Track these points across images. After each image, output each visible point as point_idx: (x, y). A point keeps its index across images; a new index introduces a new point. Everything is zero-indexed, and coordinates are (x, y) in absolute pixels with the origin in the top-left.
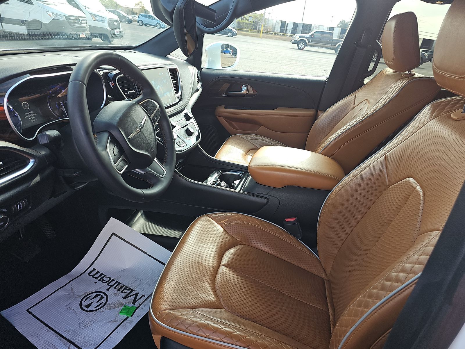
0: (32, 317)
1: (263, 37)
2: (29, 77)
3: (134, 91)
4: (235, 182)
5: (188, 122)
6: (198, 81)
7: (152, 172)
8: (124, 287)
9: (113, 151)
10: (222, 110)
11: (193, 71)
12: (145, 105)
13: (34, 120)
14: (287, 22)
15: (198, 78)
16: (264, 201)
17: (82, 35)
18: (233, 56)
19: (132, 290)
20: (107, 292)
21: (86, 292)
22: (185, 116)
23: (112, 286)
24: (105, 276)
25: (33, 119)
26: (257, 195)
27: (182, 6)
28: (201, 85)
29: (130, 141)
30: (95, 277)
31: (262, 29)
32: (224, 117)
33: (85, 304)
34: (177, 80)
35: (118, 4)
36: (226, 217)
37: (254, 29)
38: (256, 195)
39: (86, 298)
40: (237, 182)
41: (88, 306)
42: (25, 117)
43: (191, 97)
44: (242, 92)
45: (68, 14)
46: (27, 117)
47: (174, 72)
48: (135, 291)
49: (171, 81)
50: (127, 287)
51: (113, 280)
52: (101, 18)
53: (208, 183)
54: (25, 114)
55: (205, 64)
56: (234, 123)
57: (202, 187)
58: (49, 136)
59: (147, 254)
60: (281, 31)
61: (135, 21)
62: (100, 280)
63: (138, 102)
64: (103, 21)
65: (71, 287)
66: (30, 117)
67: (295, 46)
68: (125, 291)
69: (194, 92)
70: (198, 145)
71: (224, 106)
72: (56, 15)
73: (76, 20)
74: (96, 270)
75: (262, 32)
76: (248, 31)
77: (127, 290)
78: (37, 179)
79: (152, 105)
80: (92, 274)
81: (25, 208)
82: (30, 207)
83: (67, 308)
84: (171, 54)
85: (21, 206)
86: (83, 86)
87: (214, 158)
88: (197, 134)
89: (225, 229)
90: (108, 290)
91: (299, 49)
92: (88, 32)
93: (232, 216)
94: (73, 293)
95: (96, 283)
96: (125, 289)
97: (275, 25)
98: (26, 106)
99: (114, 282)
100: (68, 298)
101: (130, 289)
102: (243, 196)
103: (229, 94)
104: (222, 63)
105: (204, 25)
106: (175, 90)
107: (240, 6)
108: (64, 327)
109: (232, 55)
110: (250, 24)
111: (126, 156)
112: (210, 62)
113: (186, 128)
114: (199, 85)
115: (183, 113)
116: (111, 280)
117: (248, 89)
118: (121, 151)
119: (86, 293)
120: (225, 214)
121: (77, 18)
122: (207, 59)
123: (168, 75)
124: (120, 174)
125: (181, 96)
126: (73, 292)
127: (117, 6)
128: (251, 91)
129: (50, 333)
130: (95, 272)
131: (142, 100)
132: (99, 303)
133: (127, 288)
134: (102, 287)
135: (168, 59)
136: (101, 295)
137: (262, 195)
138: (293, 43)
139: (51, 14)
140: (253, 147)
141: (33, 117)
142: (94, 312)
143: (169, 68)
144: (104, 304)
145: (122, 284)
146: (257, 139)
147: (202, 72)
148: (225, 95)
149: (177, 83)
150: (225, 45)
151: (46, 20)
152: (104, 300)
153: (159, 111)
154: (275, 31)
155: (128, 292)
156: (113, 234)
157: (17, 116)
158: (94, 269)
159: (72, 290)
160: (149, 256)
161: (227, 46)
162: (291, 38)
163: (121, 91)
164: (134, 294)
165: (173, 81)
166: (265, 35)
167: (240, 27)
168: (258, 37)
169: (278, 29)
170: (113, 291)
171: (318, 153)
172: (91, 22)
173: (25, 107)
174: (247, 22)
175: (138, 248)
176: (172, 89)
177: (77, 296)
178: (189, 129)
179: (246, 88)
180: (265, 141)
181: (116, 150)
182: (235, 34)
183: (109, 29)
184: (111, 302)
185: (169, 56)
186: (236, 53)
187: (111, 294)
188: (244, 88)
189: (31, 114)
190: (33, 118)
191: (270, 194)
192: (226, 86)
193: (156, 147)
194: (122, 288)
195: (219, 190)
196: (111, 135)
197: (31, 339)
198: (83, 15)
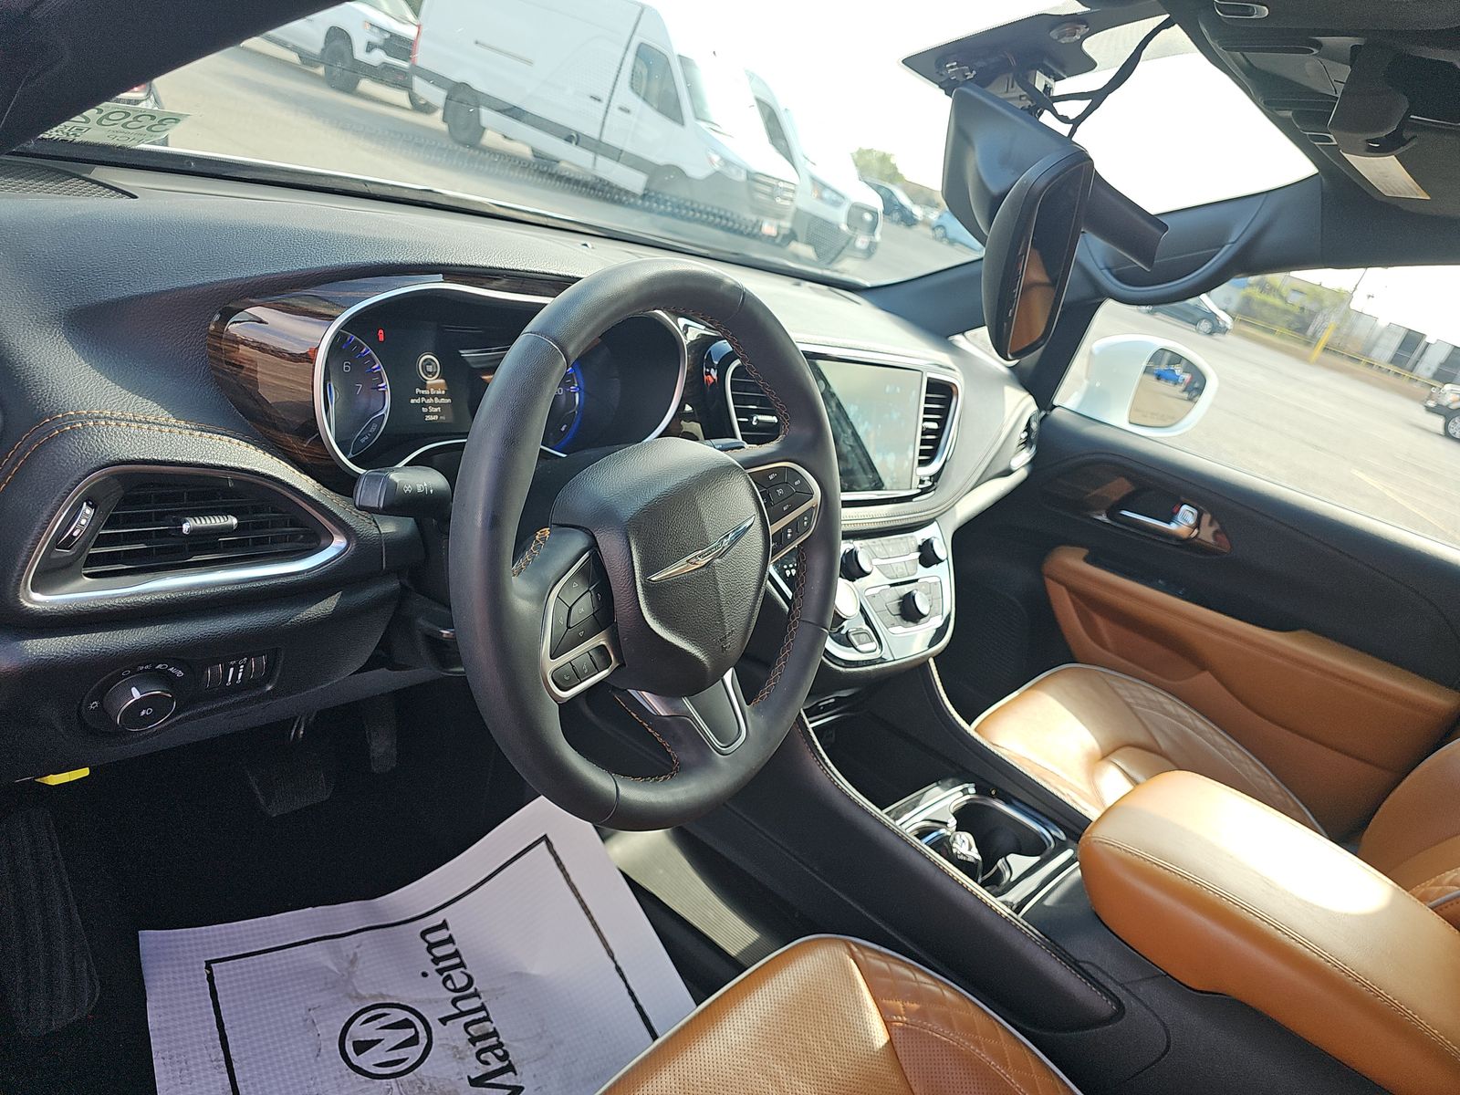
0: (205, 994)
1: (1319, 363)
2: (436, 284)
3: (774, 419)
4: (1012, 858)
5: (922, 572)
6: (1027, 442)
7: (693, 719)
8: (493, 1041)
9: (570, 609)
10: (1072, 561)
11: (1019, 405)
12: (771, 477)
13: (436, 417)
14: (1427, 340)
15: (1026, 434)
16: (1103, 1006)
17: (769, 228)
18: (1186, 395)
19: (510, 1068)
20: (436, 1027)
21: (384, 991)
22: (920, 548)
23: (462, 1014)
24: (461, 965)
25: (433, 414)
26: (1080, 967)
27: (1041, 184)
28: (1029, 459)
29: (650, 589)
30: (432, 954)
31: (1325, 338)
32: (1072, 590)
33: (360, 1034)
34: (942, 423)
35: (900, 171)
36: (917, 995)
37: (1298, 330)
38: (1074, 964)
39: (373, 1013)
40: (1019, 863)
41: (361, 1047)
42: (412, 401)
43: (972, 489)
44: (1173, 527)
45: (756, 167)
46: (418, 401)
47: (941, 395)
48: (516, 1074)
49: (921, 420)
50: (500, 1045)
51: (476, 994)
52: (834, 197)
53: (898, 822)
54: (418, 390)
55: (1070, 396)
56: (1100, 621)
57: (876, 828)
58: (392, 487)
59: (613, 958)
60: (1396, 360)
61: (926, 223)
62: (440, 971)
63: (748, 464)
64: (836, 204)
65: (357, 950)
66: (424, 405)
67: (1438, 422)
68: (488, 1056)
69: (991, 474)
70: (931, 660)
71: (1084, 552)
72: (727, 162)
73: (769, 185)
74: (449, 932)
75: (1321, 345)
76: (1273, 332)
77: (495, 1055)
78: (328, 605)
79: (796, 487)
80: (432, 938)
81: (250, 684)
82: (269, 688)
83: (305, 1017)
84: (967, 334)
85: (240, 675)
86: (555, 360)
87: (970, 729)
88: (937, 622)
89: (894, 1040)
90: (444, 1021)
91: (1447, 435)
92: (786, 224)
93: (941, 1001)
94: (351, 974)
95: (425, 975)
96: (491, 1049)
97: (1378, 338)
98: (430, 368)
99: (475, 1003)
100: (326, 984)
101: (506, 1056)
102: (1017, 942)
103: (1120, 518)
104: (1134, 409)
105: (1114, 270)
106: (922, 452)
107: (1272, 238)
108: (261, 1082)
109: (1184, 391)
110: (1286, 312)
111: (615, 640)
112: (1091, 395)
113: (906, 589)
114: (1021, 460)
115: (920, 536)
116: (472, 990)
117: (1198, 525)
118: (604, 616)
119: (382, 996)
120: (921, 978)
121: (774, 182)
122: (1086, 382)
123: (917, 399)
124: (556, 698)
125: (936, 477)
126: (350, 969)
127: (895, 176)
128: (1207, 534)
129: (218, 1077)
130: (442, 935)
131: (772, 460)
132: (395, 1055)
133: (501, 1048)
134: (433, 998)
135: (952, 349)
136: (417, 1032)
137: (1100, 976)
138: (1429, 409)
139: (716, 158)
140: (1141, 737)
141: (435, 405)
142: (366, 1081)
143: (929, 379)
144: (406, 1067)
145: (494, 1025)
146: (1168, 714)
147: (1048, 419)
148: (1103, 518)
149: (939, 433)
150: (1168, 354)
151: (697, 170)
152: (414, 1053)
153: (815, 513)
154: (1376, 353)
155: (496, 1065)
156: (545, 838)
157: (384, 392)
158: (444, 925)
159: (353, 962)
160: (618, 969)
161: (1177, 359)
162: (1426, 392)
163: (732, 407)
164: (508, 1084)
165: (925, 420)
166: (1330, 358)
167: (1246, 313)
168: (1304, 359)
169: (1385, 352)
170: (455, 1036)
171: (1423, 898)
172: (806, 201)
173: (424, 368)
174: (1278, 302)
175: (595, 925)
176: (911, 447)
177: (354, 994)
178: (914, 597)
179: (1191, 520)
180: (1200, 733)
181: (584, 607)
182: (1224, 331)
183: (844, 227)
184: (430, 1074)
185: (959, 340)
186: (1200, 391)
187: (445, 1042)
188: (1187, 515)
189: (436, 395)
190: (432, 409)
191: (1142, 990)
192: (1120, 487)
193: (745, 638)
194: (486, 1041)
195: (931, 870)
196: (593, 547)
197: (163, 1068)
198: (794, 178)
